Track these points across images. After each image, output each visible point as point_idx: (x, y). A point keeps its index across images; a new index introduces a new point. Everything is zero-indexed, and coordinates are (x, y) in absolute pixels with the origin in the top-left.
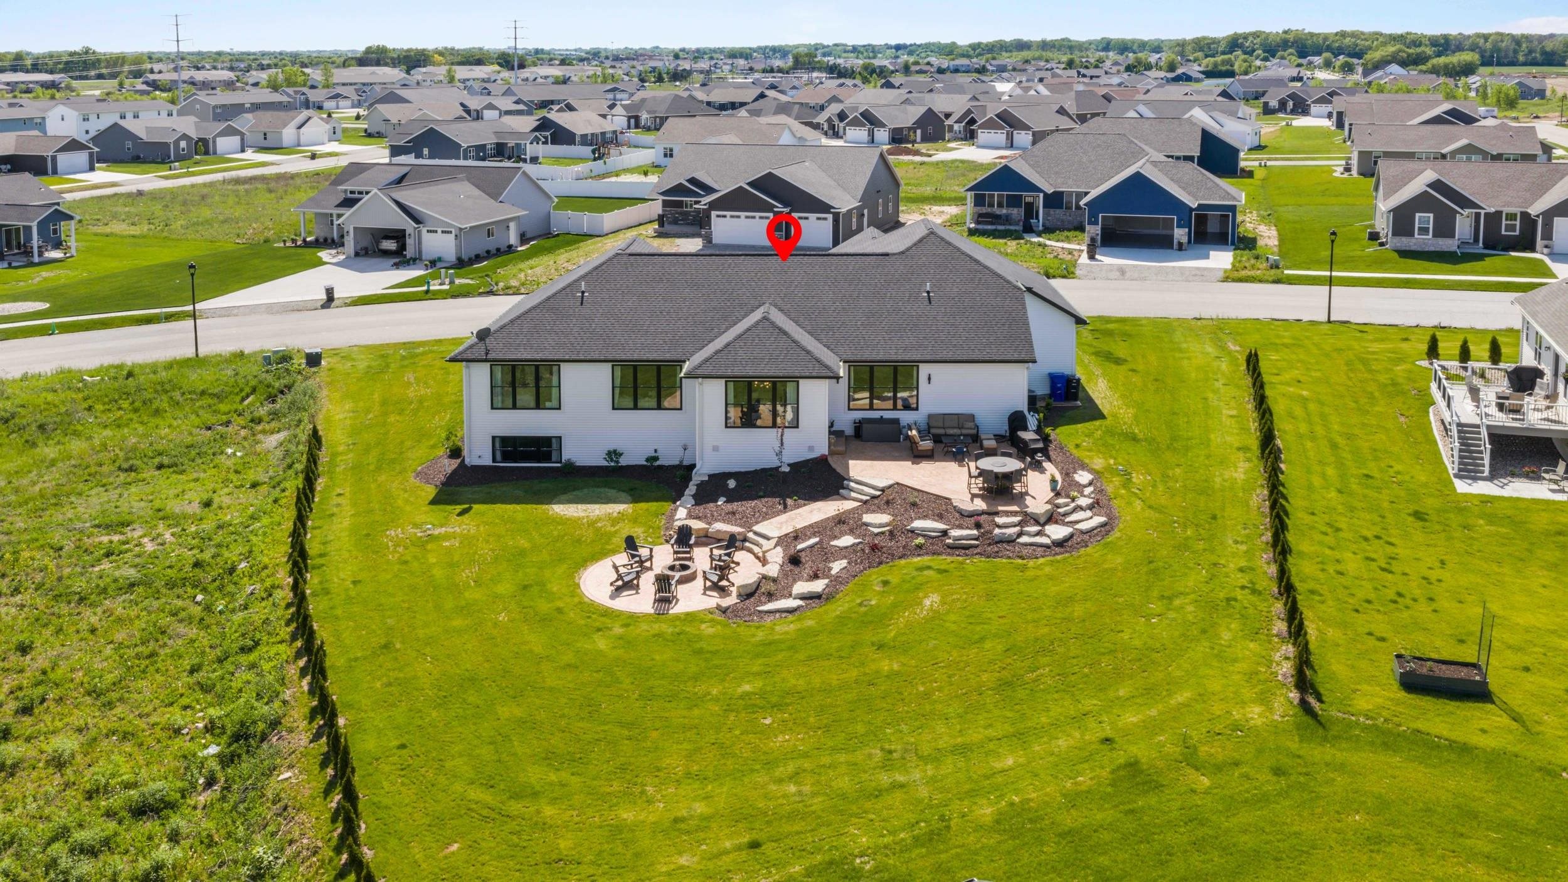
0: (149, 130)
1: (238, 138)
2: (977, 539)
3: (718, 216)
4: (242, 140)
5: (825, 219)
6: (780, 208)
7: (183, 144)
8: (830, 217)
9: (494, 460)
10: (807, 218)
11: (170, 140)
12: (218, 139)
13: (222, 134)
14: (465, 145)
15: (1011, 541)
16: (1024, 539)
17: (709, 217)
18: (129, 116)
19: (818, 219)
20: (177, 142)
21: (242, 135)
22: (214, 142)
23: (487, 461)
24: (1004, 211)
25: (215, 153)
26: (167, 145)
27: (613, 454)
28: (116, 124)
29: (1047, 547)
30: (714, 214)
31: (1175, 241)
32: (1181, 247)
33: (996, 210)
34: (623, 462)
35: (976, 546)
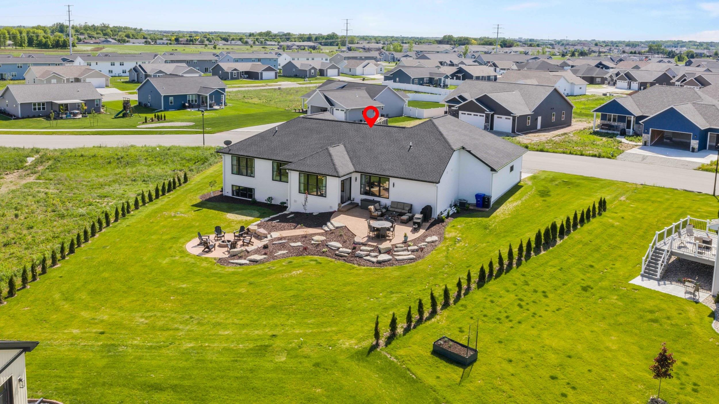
0: (302, 65)
1: (337, 70)
2: (348, 254)
3: (462, 113)
4: (339, 71)
5: (509, 119)
6: (488, 111)
7: (313, 71)
8: (511, 118)
9: (233, 194)
10: (501, 118)
11: (307, 69)
12: (328, 70)
13: (330, 68)
14: (412, 77)
15: (361, 257)
16: (368, 258)
17: (458, 114)
18: (296, 59)
19: (506, 118)
20: (310, 70)
21: (339, 69)
22: (327, 71)
23: (230, 195)
24: (616, 124)
25: (327, 76)
26: (306, 71)
27: (270, 199)
28: (290, 62)
29: (373, 262)
30: (460, 112)
31: (691, 147)
32: (693, 150)
33: (612, 123)
34: (273, 202)
35: (346, 257)
